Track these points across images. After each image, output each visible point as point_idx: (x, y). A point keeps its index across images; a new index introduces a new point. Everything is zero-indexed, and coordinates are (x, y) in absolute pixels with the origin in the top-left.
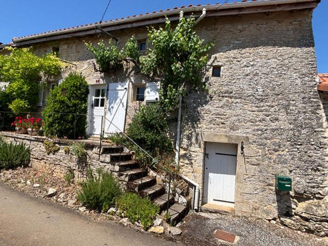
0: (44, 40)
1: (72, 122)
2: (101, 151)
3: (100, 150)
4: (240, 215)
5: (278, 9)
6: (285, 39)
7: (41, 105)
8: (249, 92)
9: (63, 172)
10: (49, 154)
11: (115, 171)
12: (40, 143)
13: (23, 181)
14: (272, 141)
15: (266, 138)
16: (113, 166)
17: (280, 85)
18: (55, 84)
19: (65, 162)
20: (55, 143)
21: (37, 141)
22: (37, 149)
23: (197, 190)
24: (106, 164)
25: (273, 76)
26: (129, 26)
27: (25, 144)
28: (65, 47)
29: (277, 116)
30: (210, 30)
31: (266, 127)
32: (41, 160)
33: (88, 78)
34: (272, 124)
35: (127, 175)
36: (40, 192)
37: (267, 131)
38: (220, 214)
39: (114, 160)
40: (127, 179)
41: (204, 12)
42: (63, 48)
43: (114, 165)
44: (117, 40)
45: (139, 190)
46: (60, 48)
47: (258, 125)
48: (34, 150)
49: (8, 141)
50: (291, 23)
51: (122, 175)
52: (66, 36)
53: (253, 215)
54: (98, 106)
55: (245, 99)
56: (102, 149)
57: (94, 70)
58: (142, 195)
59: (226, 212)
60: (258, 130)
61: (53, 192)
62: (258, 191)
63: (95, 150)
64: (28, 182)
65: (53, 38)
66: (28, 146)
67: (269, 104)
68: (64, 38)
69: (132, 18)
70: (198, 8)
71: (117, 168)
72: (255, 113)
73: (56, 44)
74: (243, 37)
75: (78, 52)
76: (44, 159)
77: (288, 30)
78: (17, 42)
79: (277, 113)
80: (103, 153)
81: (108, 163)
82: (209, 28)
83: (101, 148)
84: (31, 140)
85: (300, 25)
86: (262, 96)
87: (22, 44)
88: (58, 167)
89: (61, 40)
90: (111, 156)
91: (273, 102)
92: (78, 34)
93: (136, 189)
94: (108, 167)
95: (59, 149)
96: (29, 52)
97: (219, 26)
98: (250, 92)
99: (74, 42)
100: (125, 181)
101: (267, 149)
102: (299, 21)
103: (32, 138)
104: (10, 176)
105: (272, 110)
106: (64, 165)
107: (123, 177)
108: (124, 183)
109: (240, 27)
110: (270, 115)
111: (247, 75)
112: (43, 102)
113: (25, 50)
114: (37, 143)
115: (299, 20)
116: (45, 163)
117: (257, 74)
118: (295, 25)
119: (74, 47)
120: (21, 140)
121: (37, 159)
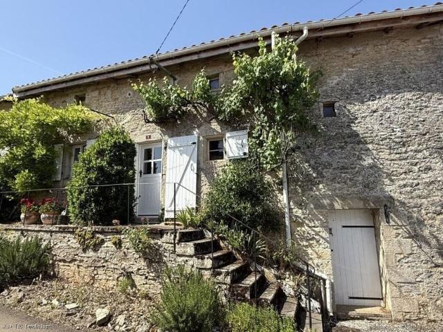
0: (64, 85)
1: (116, 199)
2: (178, 238)
3: (175, 236)
4: (400, 317)
5: (405, 23)
6: (416, 62)
7: (59, 179)
8: (382, 133)
9: (111, 278)
10: (84, 251)
11: (206, 269)
12: (69, 235)
13: (45, 302)
14: (429, 199)
15: (419, 197)
16: (200, 260)
17: (424, 121)
18: (81, 147)
19: (115, 261)
20: (94, 233)
21: (62, 232)
22: (64, 244)
23: (328, 286)
24: (187, 258)
25: (411, 110)
26: (195, 57)
27: (41, 239)
28: (96, 93)
29: (429, 164)
30: (309, 57)
31: (416, 181)
32: (69, 262)
33: (134, 133)
34: (424, 175)
35: (227, 274)
36: (82, 318)
37: (420, 187)
38: (368, 319)
39: (201, 251)
40: (228, 280)
41: (305, 32)
42: (91, 95)
43: (203, 259)
44: (175, 79)
45: (252, 296)
46: (86, 96)
47: (404, 179)
48: (57, 246)
49: (12, 236)
50: (418, 41)
51: (220, 274)
52: (97, 79)
53: (421, 316)
54: (150, 173)
55: (379, 145)
56: (178, 235)
57: (143, 122)
58: (259, 304)
59: (376, 315)
60: (405, 186)
61: (105, 316)
62: (421, 276)
63: (166, 238)
64: (55, 302)
65: (76, 83)
66: (47, 242)
67: (413, 148)
68: (94, 82)
69: (199, 46)
70: (296, 27)
71: (208, 263)
72: (396, 162)
73: (81, 91)
74: (357, 62)
75: (115, 100)
76: (76, 260)
77: (418, 51)
78: (20, 92)
79: (427, 160)
80: (180, 241)
81: (191, 256)
82: (308, 54)
83: (176, 233)
84: (52, 232)
85: (432, 43)
86: (402, 137)
87: (28, 93)
88: (101, 271)
89: (89, 85)
90: (195, 244)
91: (419, 145)
92: (115, 75)
93: (248, 295)
94: (191, 263)
95: (103, 242)
96: (40, 103)
97: (323, 51)
98: (384, 133)
99: (108, 87)
100: (225, 284)
101: (423, 211)
102: (429, 39)
103: (54, 228)
104: (21, 295)
105: (420, 155)
106: (112, 266)
107: (220, 278)
108: (224, 287)
109: (351, 50)
110: (417, 163)
111: (375, 112)
112: (62, 173)
113: (32, 101)
114: (63, 235)
115: (429, 36)
116: (78, 266)
117: (387, 110)
118: (425, 43)
119: (109, 93)
120: (35, 234)
121: (64, 261)
